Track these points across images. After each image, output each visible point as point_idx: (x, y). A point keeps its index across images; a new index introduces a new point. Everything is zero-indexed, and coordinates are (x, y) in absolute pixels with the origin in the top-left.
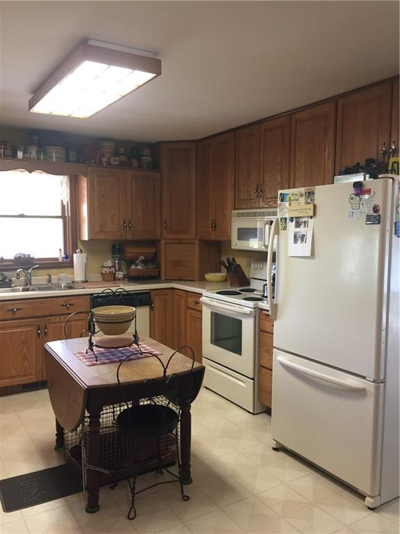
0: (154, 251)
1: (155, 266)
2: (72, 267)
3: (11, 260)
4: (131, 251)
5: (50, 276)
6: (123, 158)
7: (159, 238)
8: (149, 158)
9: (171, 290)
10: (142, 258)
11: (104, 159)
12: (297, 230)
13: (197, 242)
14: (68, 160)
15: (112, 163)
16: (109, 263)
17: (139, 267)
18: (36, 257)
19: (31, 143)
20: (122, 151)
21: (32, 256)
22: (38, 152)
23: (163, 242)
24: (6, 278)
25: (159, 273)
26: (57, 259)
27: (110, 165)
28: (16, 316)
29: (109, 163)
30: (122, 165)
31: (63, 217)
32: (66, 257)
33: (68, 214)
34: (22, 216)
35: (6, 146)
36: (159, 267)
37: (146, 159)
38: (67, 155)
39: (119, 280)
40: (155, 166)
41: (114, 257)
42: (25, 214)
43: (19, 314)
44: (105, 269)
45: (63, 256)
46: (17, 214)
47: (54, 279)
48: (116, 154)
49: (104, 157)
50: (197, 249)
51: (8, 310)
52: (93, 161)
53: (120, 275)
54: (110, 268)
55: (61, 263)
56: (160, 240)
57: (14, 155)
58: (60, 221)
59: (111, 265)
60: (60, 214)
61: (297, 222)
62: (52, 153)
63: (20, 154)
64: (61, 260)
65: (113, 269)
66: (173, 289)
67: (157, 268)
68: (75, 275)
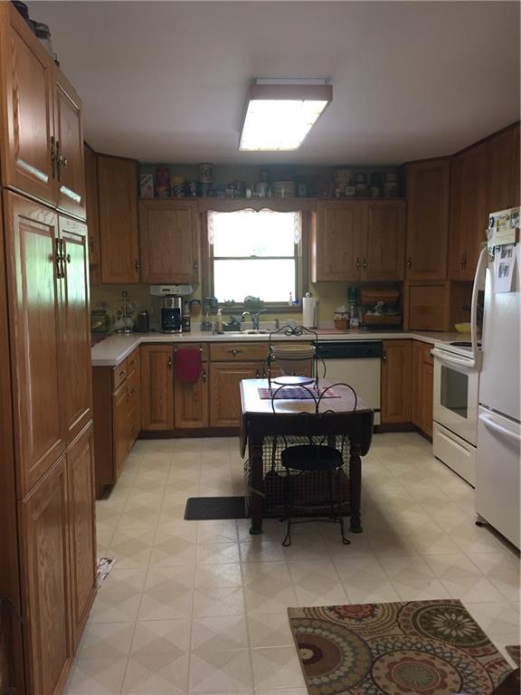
0: (398, 294)
1: (396, 313)
2: (302, 312)
3: (242, 304)
4: (367, 295)
5: (277, 320)
6: (361, 187)
7: (401, 279)
8: (394, 184)
9: (410, 342)
10: (381, 303)
11: (338, 190)
12: (503, 260)
13: (448, 284)
14: (297, 196)
15: (347, 194)
16: (343, 309)
17: (376, 314)
18: (265, 301)
19: (261, 181)
20: (361, 178)
21: (261, 300)
22: (267, 189)
23: (407, 284)
24: (235, 321)
25: (402, 321)
26: (287, 303)
27: (345, 196)
28: (236, 358)
29: (342, 194)
30: (358, 195)
31: (296, 257)
32: (297, 302)
33: (300, 254)
34: (254, 257)
35: (236, 186)
36: (401, 314)
37: (390, 185)
38: (297, 190)
39: (353, 328)
40: (401, 192)
41: (350, 302)
42: (258, 255)
43: (238, 356)
44: (337, 315)
45: (294, 300)
46: (249, 256)
47: (282, 323)
48: (352, 183)
49: (338, 188)
50: (448, 293)
51: (229, 352)
52: (325, 194)
53: (355, 322)
54: (342, 314)
55: (291, 308)
56: (402, 283)
57: (243, 195)
58: (293, 261)
59: (344, 311)
60: (293, 255)
61: (503, 251)
62: (281, 189)
63: (249, 193)
64: (291, 305)
65: (345, 315)
66: (412, 340)
67: (398, 315)
68: (304, 321)
